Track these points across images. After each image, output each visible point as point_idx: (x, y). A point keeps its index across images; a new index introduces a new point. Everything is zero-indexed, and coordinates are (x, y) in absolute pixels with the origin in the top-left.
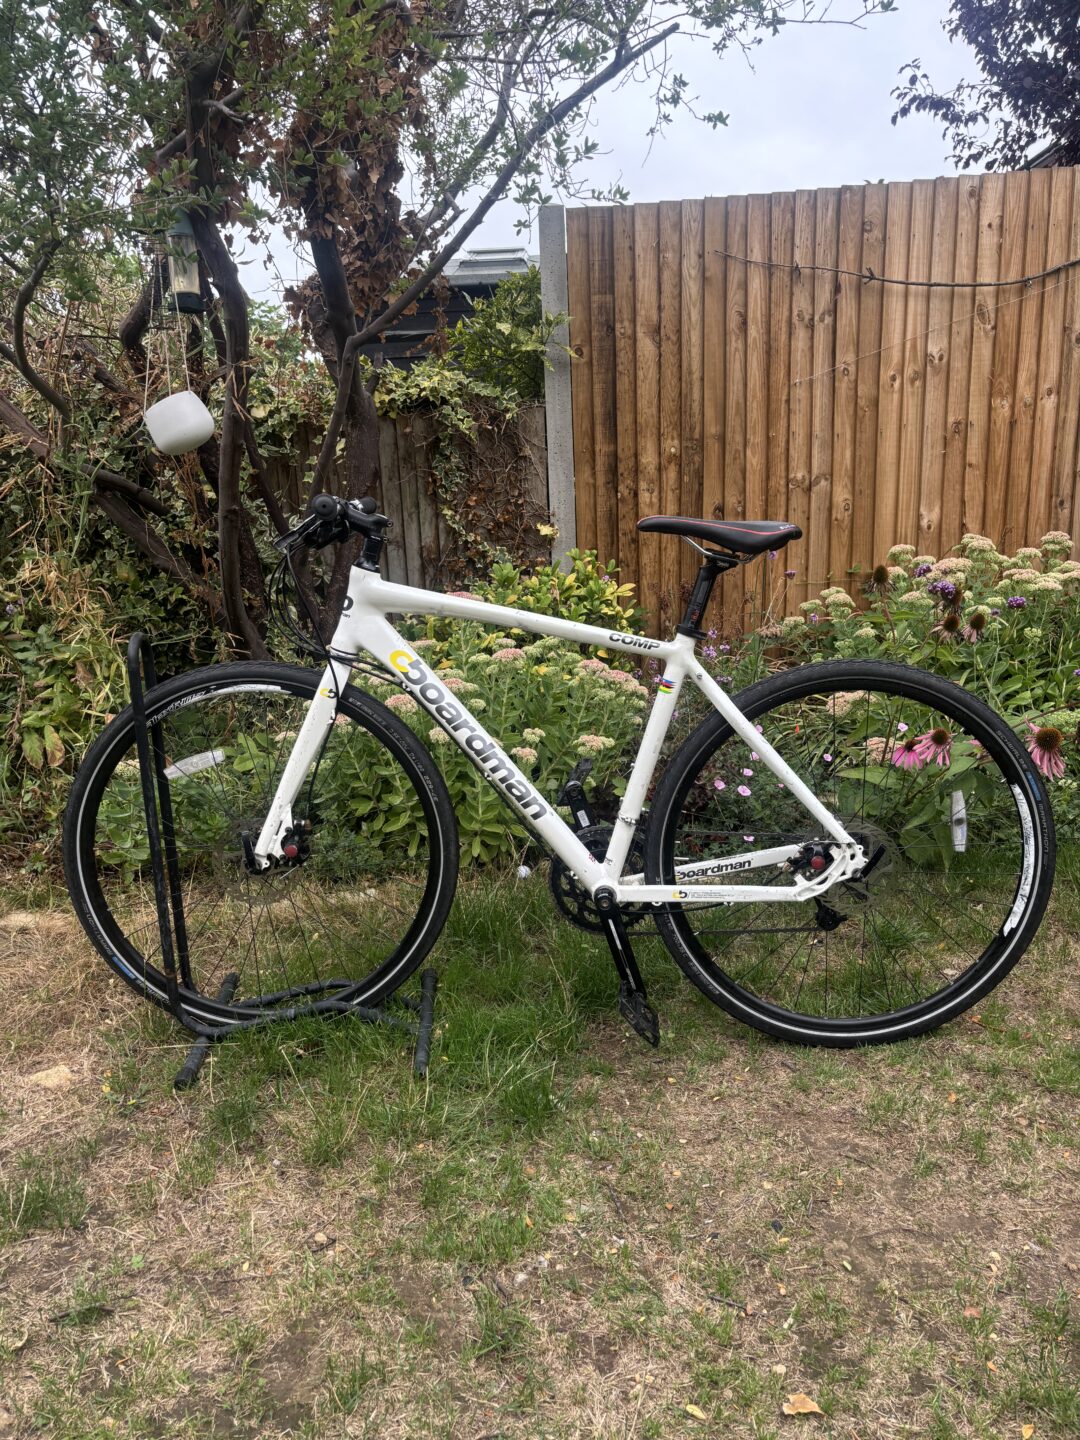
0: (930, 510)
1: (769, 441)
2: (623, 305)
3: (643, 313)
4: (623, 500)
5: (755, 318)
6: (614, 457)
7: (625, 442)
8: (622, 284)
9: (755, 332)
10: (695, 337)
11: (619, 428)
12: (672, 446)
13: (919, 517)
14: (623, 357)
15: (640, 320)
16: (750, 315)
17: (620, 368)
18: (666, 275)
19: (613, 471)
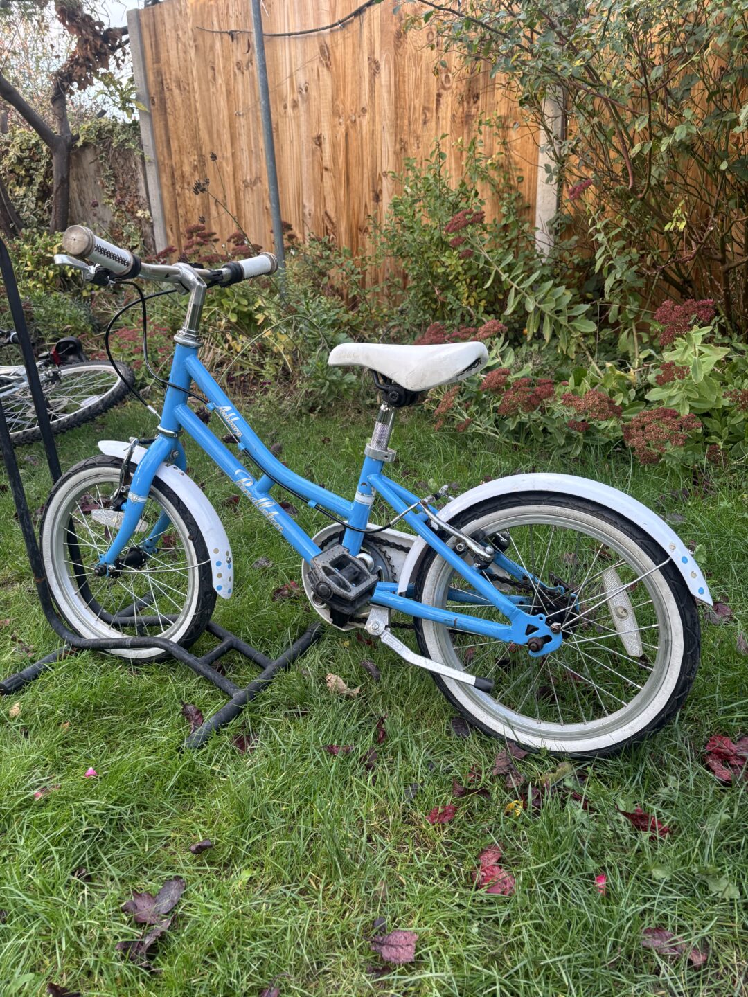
0: (309, 202)
1: (233, 154)
2: (164, 68)
3: (173, 73)
4: (179, 195)
5: (219, 70)
6: (172, 167)
7: (176, 158)
8: (163, 56)
9: (220, 81)
10: (196, 85)
11: (173, 149)
12: (194, 158)
13: (304, 207)
14: (169, 104)
15: (173, 77)
16: (216, 69)
17: (169, 110)
18: (180, 45)
19: (173, 176)
